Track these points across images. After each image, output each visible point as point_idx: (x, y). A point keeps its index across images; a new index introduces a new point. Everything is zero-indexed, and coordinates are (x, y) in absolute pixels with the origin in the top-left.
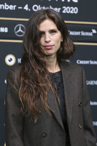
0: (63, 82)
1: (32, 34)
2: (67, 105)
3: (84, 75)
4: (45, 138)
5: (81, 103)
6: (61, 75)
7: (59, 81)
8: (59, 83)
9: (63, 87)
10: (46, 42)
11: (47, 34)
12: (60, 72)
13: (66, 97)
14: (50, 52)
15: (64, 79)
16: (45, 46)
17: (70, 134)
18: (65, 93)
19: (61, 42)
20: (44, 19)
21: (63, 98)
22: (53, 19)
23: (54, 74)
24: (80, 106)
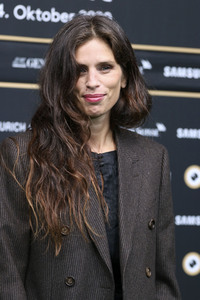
0: (117, 174)
1: (61, 68)
2: (122, 225)
3: (165, 164)
4: (72, 290)
5: (153, 222)
6: (116, 159)
7: (111, 172)
8: (110, 177)
9: (117, 186)
10: (88, 87)
11: (93, 71)
12: (114, 154)
13: (122, 207)
14: (97, 109)
15: (120, 169)
16: (85, 97)
17: (124, 287)
18: (121, 199)
19: (122, 89)
20: (87, 38)
21: (115, 208)
22: (106, 39)
23: (101, 156)
24: (150, 228)
